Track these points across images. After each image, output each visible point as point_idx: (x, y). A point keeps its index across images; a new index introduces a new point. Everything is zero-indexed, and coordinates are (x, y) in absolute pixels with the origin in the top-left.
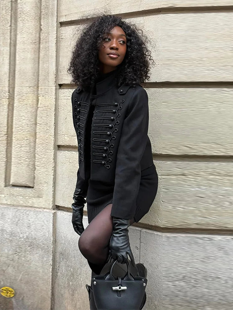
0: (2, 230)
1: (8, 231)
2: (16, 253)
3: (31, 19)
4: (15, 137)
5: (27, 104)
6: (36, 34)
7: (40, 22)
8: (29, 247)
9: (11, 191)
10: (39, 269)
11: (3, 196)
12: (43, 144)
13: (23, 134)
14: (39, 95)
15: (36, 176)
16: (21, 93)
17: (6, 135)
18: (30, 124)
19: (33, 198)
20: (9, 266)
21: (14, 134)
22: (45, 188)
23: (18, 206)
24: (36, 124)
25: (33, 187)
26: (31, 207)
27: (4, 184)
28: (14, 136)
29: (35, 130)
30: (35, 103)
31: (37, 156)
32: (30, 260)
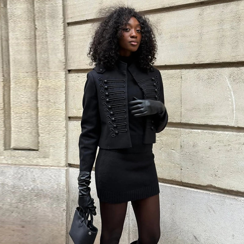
0: (3, 184)
1: (9, 185)
2: (21, 201)
3: (23, 21)
4: (13, 112)
5: (25, 86)
6: (31, 32)
7: (34, 23)
8: (35, 196)
9: (12, 153)
10: (48, 213)
11: (3, 157)
12: (46, 116)
13: (23, 108)
14: (38, 79)
15: (40, 141)
16: (17, 77)
17: (3, 110)
18: (30, 101)
19: (38, 158)
20: (12, 212)
21: (12, 109)
22: (52, 150)
23: (21, 165)
24: (37, 101)
25: (38, 150)
26: (37, 165)
27: (3, 148)
28: (12, 110)
29: (37, 106)
30: (35, 85)
31: (40, 125)
32: (38, 207)
